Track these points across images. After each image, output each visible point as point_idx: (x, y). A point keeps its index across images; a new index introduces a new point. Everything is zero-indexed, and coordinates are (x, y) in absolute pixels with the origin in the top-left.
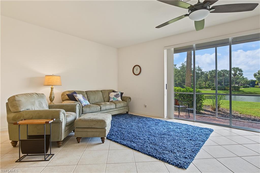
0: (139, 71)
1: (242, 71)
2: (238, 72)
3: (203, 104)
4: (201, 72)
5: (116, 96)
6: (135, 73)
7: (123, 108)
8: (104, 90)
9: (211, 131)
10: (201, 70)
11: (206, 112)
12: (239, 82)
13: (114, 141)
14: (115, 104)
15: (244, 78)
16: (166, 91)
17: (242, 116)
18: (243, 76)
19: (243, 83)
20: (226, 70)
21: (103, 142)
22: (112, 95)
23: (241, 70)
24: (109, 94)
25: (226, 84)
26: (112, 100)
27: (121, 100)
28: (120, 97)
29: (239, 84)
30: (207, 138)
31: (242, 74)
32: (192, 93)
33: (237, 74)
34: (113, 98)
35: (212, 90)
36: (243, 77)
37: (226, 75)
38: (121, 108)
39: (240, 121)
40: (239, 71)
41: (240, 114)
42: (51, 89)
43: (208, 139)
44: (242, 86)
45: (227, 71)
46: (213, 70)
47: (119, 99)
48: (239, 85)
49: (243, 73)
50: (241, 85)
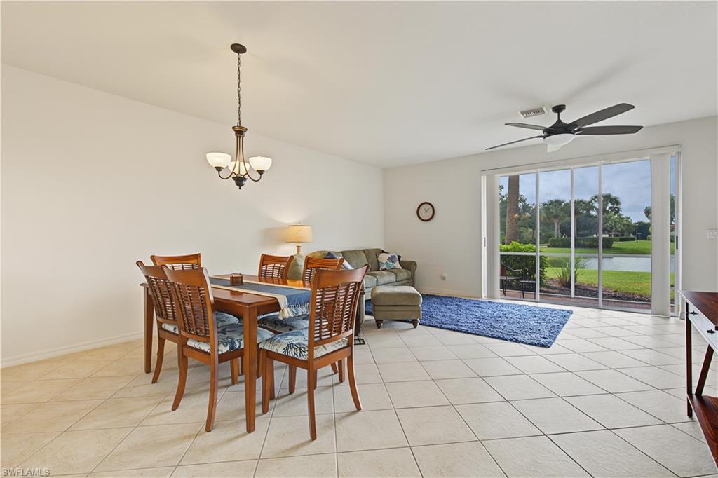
0: (432, 213)
1: (618, 203)
2: (610, 205)
3: (545, 273)
4: (523, 206)
5: (392, 259)
6: (421, 217)
7: (406, 281)
8: (367, 250)
9: (570, 312)
10: (524, 202)
11: (550, 290)
12: (612, 229)
13: (430, 326)
14: (395, 274)
15: (623, 218)
16: (484, 250)
17: (618, 296)
18: (621, 213)
19: (620, 229)
20: (581, 201)
21: (415, 327)
22: (383, 258)
23: (615, 201)
24: (377, 257)
25: (580, 233)
26: (385, 267)
27: (401, 268)
28: (398, 262)
29: (610, 232)
30: (566, 320)
31: (619, 210)
32: (534, 254)
33: (607, 209)
34: (386, 263)
35: (549, 247)
36: (620, 215)
37: (581, 211)
38: (404, 282)
39: (615, 302)
40: (612, 204)
41: (615, 292)
42: (296, 248)
43: (568, 322)
44: (618, 238)
45: (584, 203)
46: (551, 201)
47: (397, 265)
48: (610, 235)
49: (621, 206)
50: (617, 235)
